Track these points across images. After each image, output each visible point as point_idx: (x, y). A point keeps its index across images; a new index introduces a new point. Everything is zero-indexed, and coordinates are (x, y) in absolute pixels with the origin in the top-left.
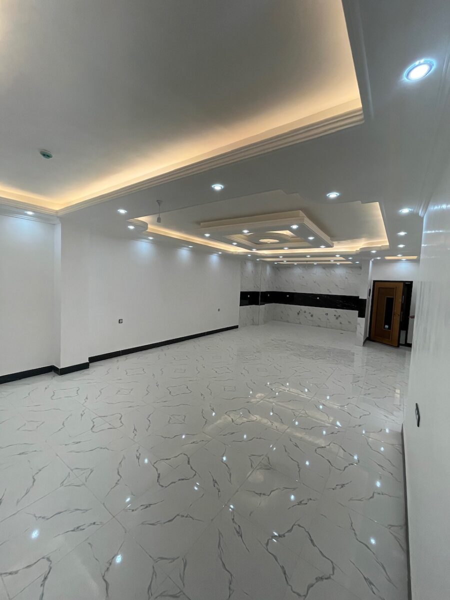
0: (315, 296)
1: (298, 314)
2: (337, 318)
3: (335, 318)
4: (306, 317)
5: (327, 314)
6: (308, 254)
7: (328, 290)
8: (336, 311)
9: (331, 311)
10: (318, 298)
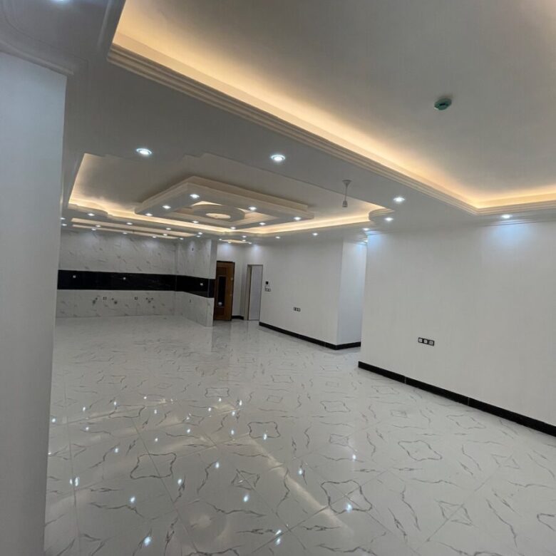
0: (120, 275)
1: (94, 302)
2: (149, 302)
3: (147, 301)
4: (106, 306)
5: (136, 298)
6: (169, 226)
7: (138, 268)
8: (148, 293)
9: (142, 294)
10: (125, 278)
